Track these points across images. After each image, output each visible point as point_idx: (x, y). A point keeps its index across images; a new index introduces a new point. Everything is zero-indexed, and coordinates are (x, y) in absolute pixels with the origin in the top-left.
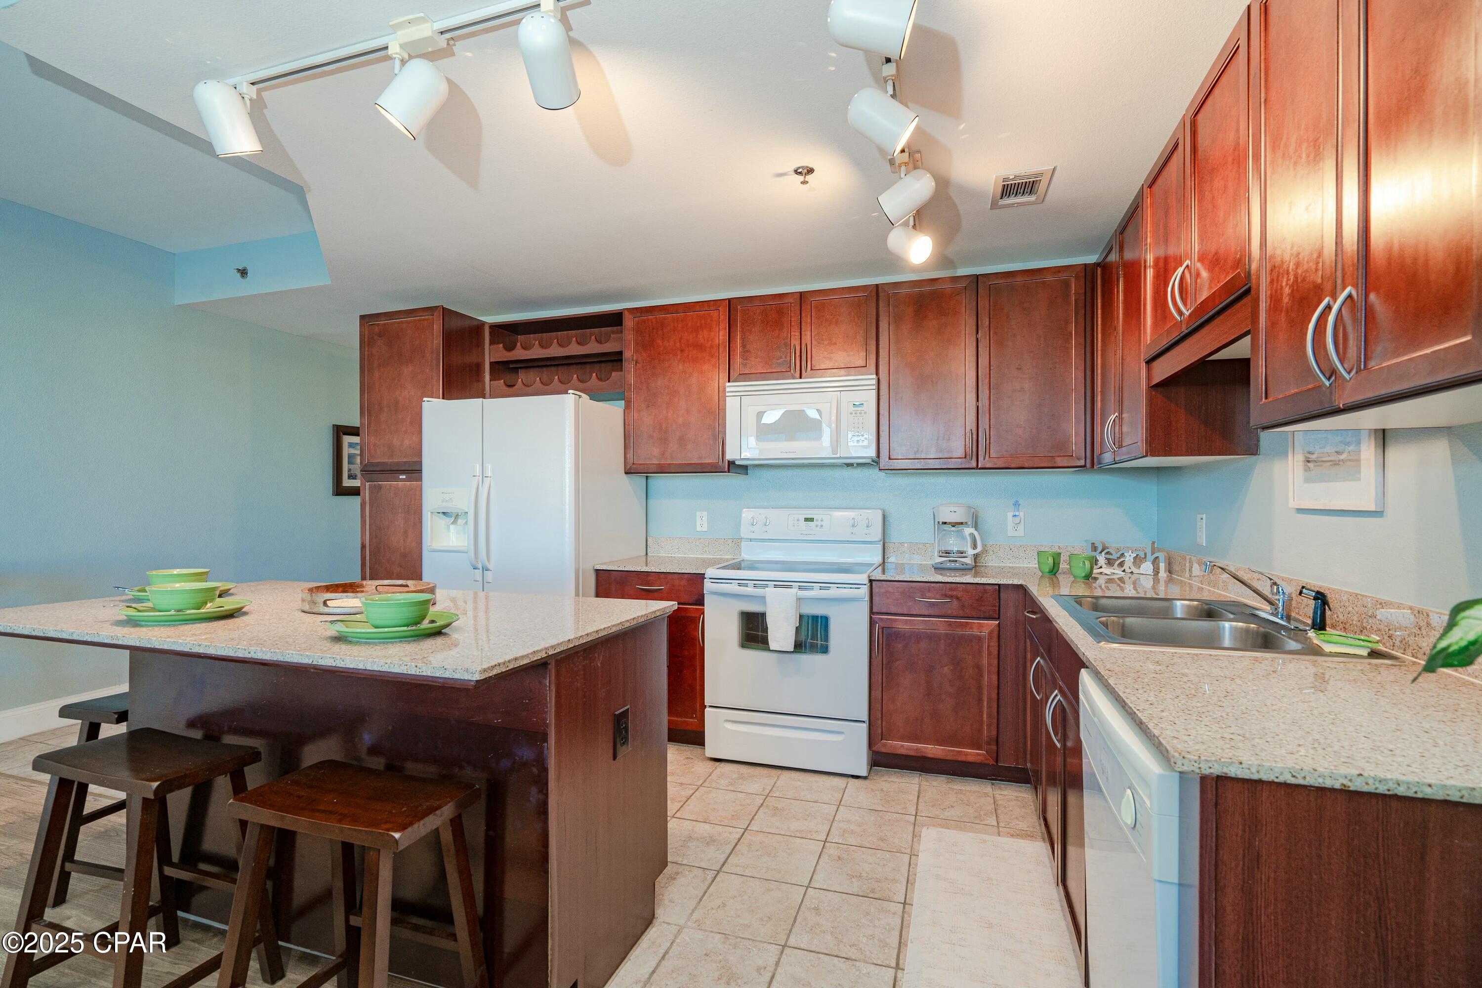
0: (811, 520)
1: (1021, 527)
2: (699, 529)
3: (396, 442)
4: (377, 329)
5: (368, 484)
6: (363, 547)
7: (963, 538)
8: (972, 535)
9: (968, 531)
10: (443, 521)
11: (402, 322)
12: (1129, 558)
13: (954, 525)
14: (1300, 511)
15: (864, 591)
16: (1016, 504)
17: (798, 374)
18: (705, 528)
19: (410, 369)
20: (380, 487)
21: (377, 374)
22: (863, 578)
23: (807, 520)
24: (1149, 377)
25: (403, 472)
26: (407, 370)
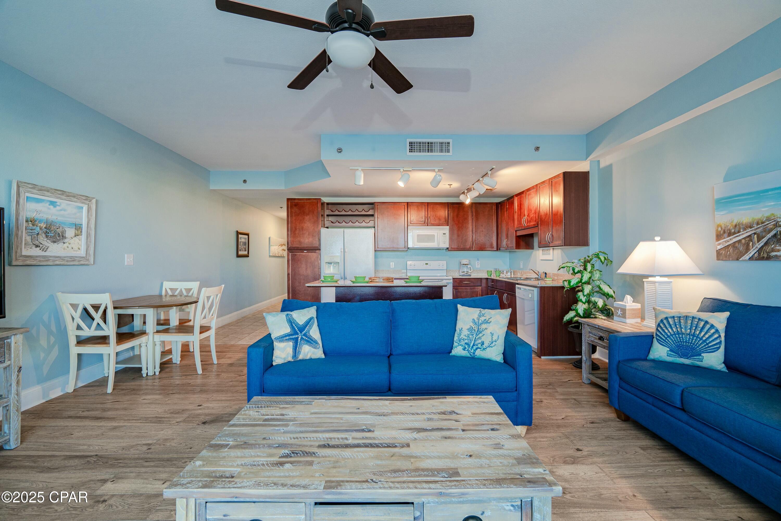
0: (427, 264)
1: (479, 265)
2: (391, 267)
3: (302, 240)
4: (294, 203)
5: (290, 254)
6: (288, 274)
7: (468, 268)
8: (470, 267)
9: (469, 266)
10: (327, 265)
11: (304, 202)
12: (505, 272)
13: (465, 265)
14: (541, 260)
15: (452, 281)
16: (478, 259)
17: (427, 225)
18: (393, 267)
19: (308, 217)
20: (296, 255)
21: (294, 218)
22: (451, 278)
23: (426, 264)
24: (516, 234)
25: (305, 250)
26: (307, 218)
